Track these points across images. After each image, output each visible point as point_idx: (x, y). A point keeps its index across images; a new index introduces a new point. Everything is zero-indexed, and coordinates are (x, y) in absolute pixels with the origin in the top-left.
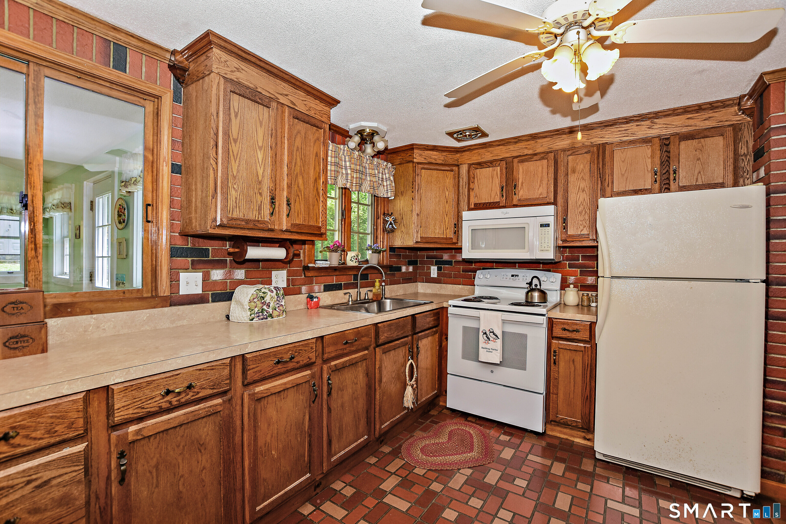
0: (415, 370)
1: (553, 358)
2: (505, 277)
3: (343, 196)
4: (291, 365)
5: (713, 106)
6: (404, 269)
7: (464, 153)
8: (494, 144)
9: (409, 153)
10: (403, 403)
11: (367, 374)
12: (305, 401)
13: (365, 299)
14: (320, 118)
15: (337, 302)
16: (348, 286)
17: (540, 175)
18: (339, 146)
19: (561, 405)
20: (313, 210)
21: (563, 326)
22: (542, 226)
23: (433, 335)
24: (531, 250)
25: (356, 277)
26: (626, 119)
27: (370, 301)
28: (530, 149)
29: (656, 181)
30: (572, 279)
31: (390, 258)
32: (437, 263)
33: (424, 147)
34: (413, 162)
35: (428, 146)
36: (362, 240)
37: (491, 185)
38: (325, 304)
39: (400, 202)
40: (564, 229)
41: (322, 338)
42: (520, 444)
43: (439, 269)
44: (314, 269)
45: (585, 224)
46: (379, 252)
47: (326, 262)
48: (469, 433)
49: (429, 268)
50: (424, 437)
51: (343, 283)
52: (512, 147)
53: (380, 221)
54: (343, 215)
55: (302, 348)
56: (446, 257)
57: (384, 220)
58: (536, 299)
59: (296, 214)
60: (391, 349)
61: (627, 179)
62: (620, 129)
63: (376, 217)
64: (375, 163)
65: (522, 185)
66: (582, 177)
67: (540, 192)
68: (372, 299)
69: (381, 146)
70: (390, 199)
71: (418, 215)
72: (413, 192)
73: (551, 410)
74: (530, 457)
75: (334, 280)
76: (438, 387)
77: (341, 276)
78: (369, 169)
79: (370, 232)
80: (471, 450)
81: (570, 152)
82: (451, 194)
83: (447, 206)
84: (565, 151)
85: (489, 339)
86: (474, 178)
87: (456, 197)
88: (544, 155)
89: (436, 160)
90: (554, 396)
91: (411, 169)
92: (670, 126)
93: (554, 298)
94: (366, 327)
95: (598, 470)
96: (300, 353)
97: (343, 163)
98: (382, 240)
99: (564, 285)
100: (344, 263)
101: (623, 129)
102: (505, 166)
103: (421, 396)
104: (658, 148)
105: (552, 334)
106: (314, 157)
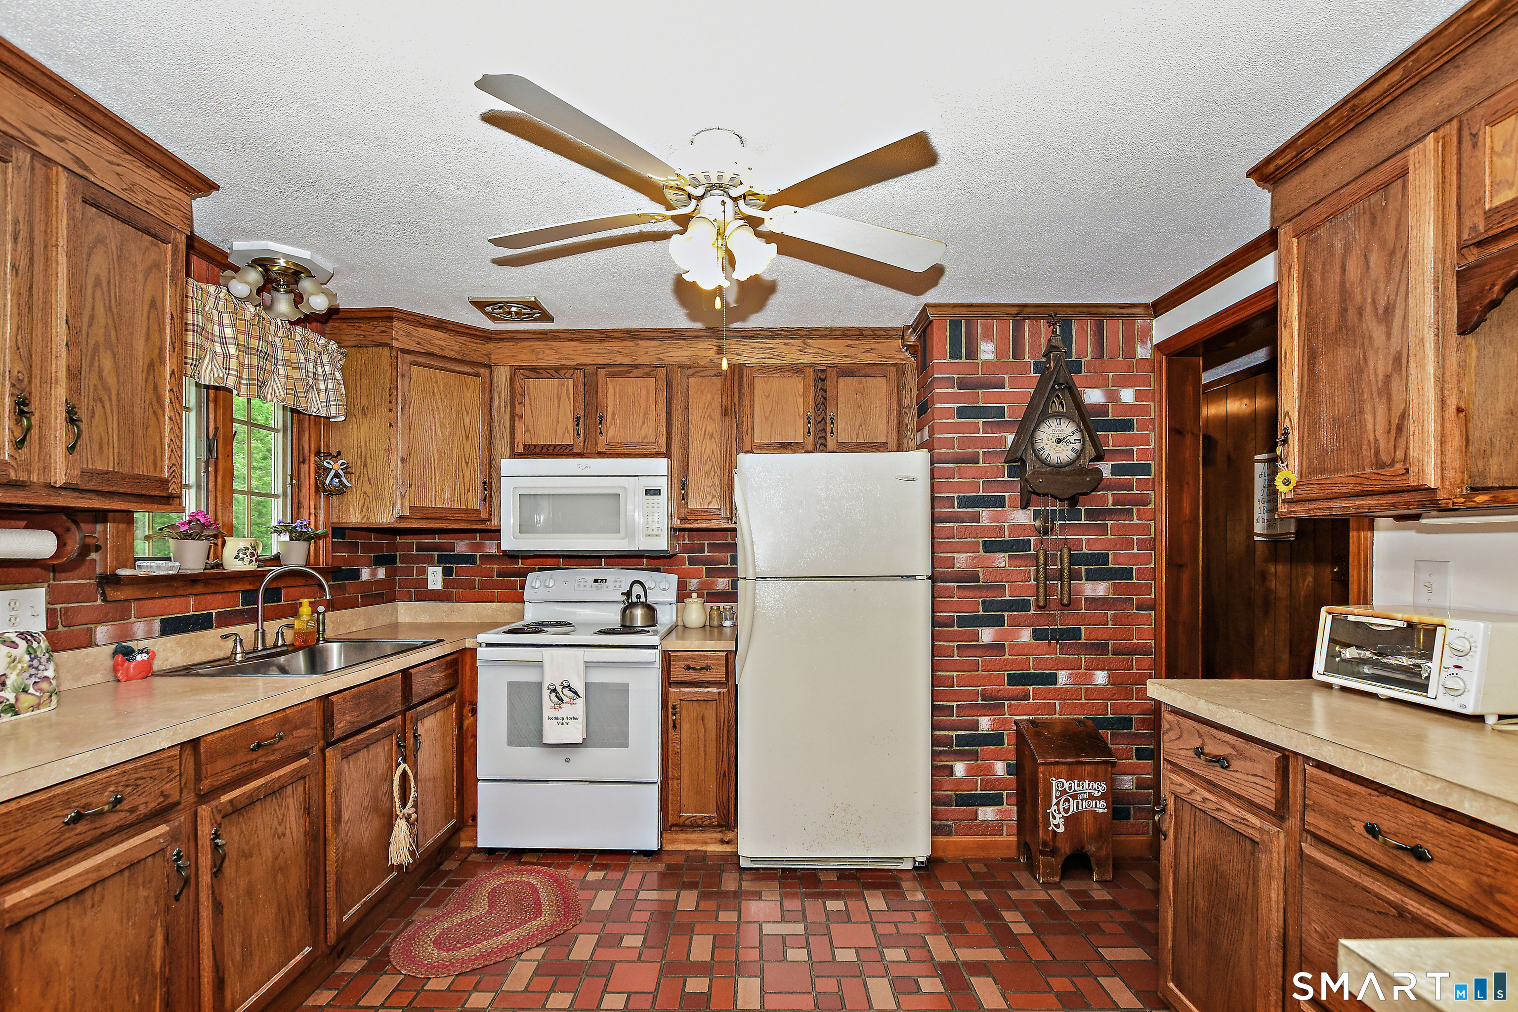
0: (413, 784)
1: (671, 718)
2: (582, 584)
3: (211, 405)
4: (113, 820)
5: (875, 334)
6: (365, 574)
7: (501, 344)
8: (562, 335)
9: (382, 326)
10: (387, 858)
11: (307, 811)
12: (152, 901)
13: (276, 646)
14: (162, 215)
15: (200, 657)
16: (226, 619)
17: (643, 404)
18: (204, 286)
19: (687, 797)
20: (145, 436)
21: (686, 663)
22: (648, 492)
23: (445, 708)
24: (631, 535)
25: (250, 597)
26: (771, 331)
27: (290, 649)
28: (626, 355)
29: (809, 432)
30: (694, 583)
31: (333, 551)
32: (441, 560)
33: (418, 318)
34: (392, 348)
35: (425, 318)
36: (261, 512)
37: (556, 412)
38: (167, 666)
39: (359, 427)
40: (683, 499)
41: (194, 743)
42: (624, 878)
43: (447, 572)
44: (134, 581)
45: (715, 493)
46: (308, 539)
47: (170, 564)
48: (529, 883)
49: (424, 571)
50: (438, 918)
51: (214, 612)
52: (595, 347)
53: (309, 470)
54: (209, 450)
55: (144, 775)
56: (462, 547)
57: (319, 467)
58: (639, 622)
59: (96, 447)
60: (360, 747)
61: (772, 425)
62: (763, 346)
63: (298, 459)
64: (298, 338)
65: (613, 418)
66: (710, 415)
67: (643, 432)
68: (293, 645)
69: (319, 303)
70: (332, 420)
71: (403, 460)
72: (390, 410)
73: (670, 808)
74: (643, 895)
75: (191, 607)
76: (458, 811)
77: (209, 597)
78: (283, 349)
79: (280, 491)
80: (538, 913)
81: (690, 371)
82: (475, 422)
83: (467, 446)
84: (683, 368)
85: (561, 699)
86: (523, 395)
87: (487, 428)
88: (649, 371)
89: (443, 350)
90: (675, 782)
91: (385, 362)
92: (826, 353)
93: (668, 617)
94: (301, 707)
95: (746, 885)
96: (138, 786)
97: (216, 328)
98: (313, 511)
99: (682, 595)
100: (219, 566)
101: (767, 346)
102: (581, 379)
103: (425, 835)
104: (812, 383)
105: (669, 678)
106: (146, 309)
